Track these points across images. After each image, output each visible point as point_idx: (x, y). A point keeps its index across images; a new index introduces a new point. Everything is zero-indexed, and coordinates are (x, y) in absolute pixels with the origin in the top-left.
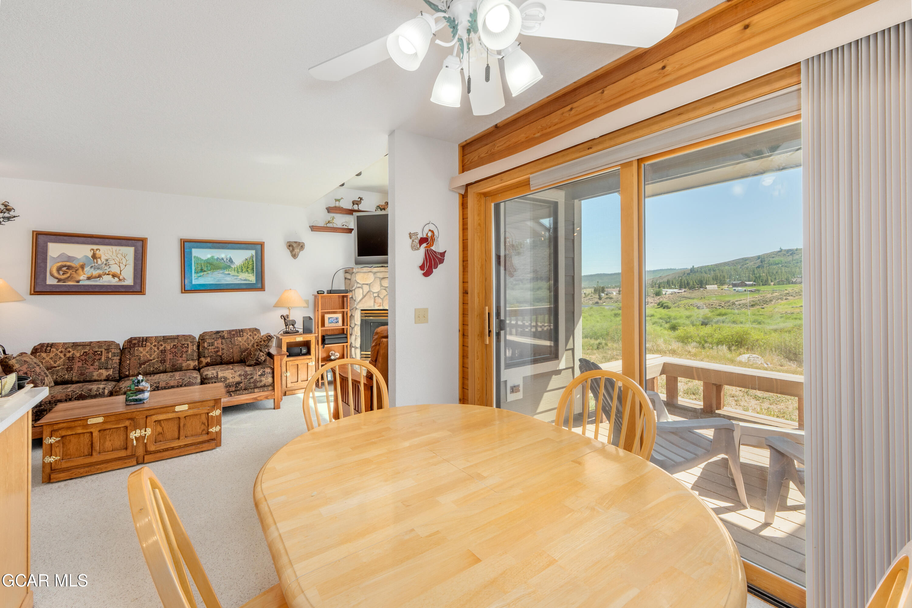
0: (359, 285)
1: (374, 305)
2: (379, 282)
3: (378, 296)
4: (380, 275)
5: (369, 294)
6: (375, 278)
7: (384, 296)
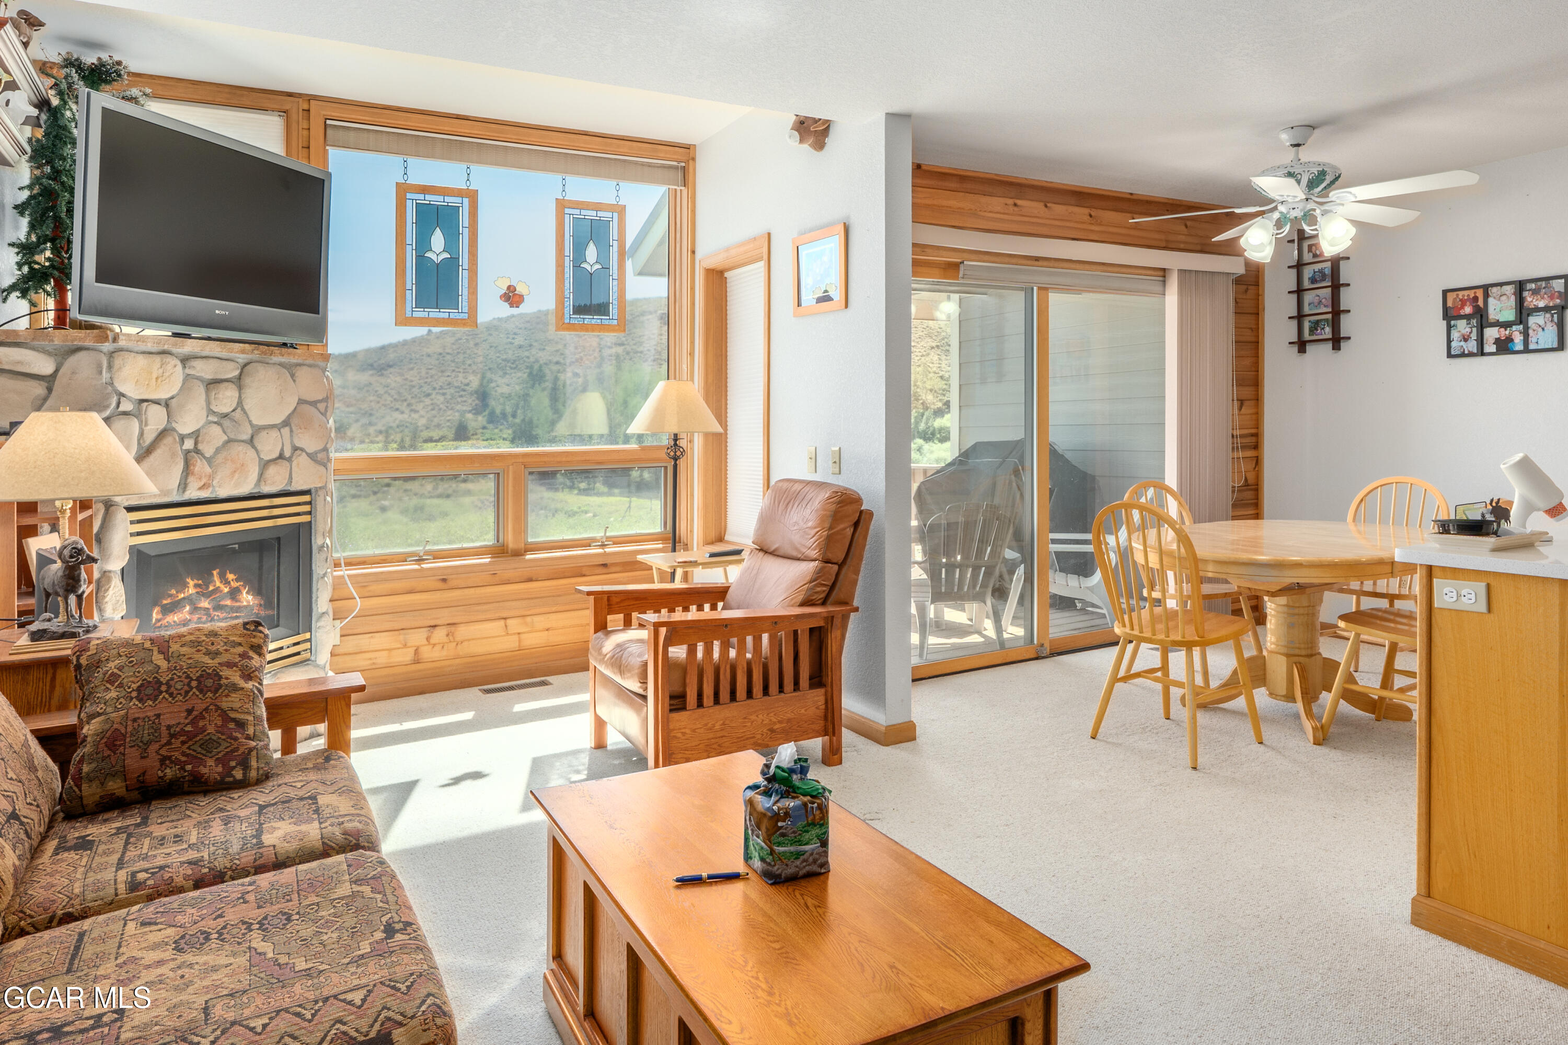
0: (126, 406)
1: (183, 486)
2: (203, 396)
3: (197, 451)
4: (204, 370)
5: (168, 440)
6: (187, 378)
7: (218, 451)
